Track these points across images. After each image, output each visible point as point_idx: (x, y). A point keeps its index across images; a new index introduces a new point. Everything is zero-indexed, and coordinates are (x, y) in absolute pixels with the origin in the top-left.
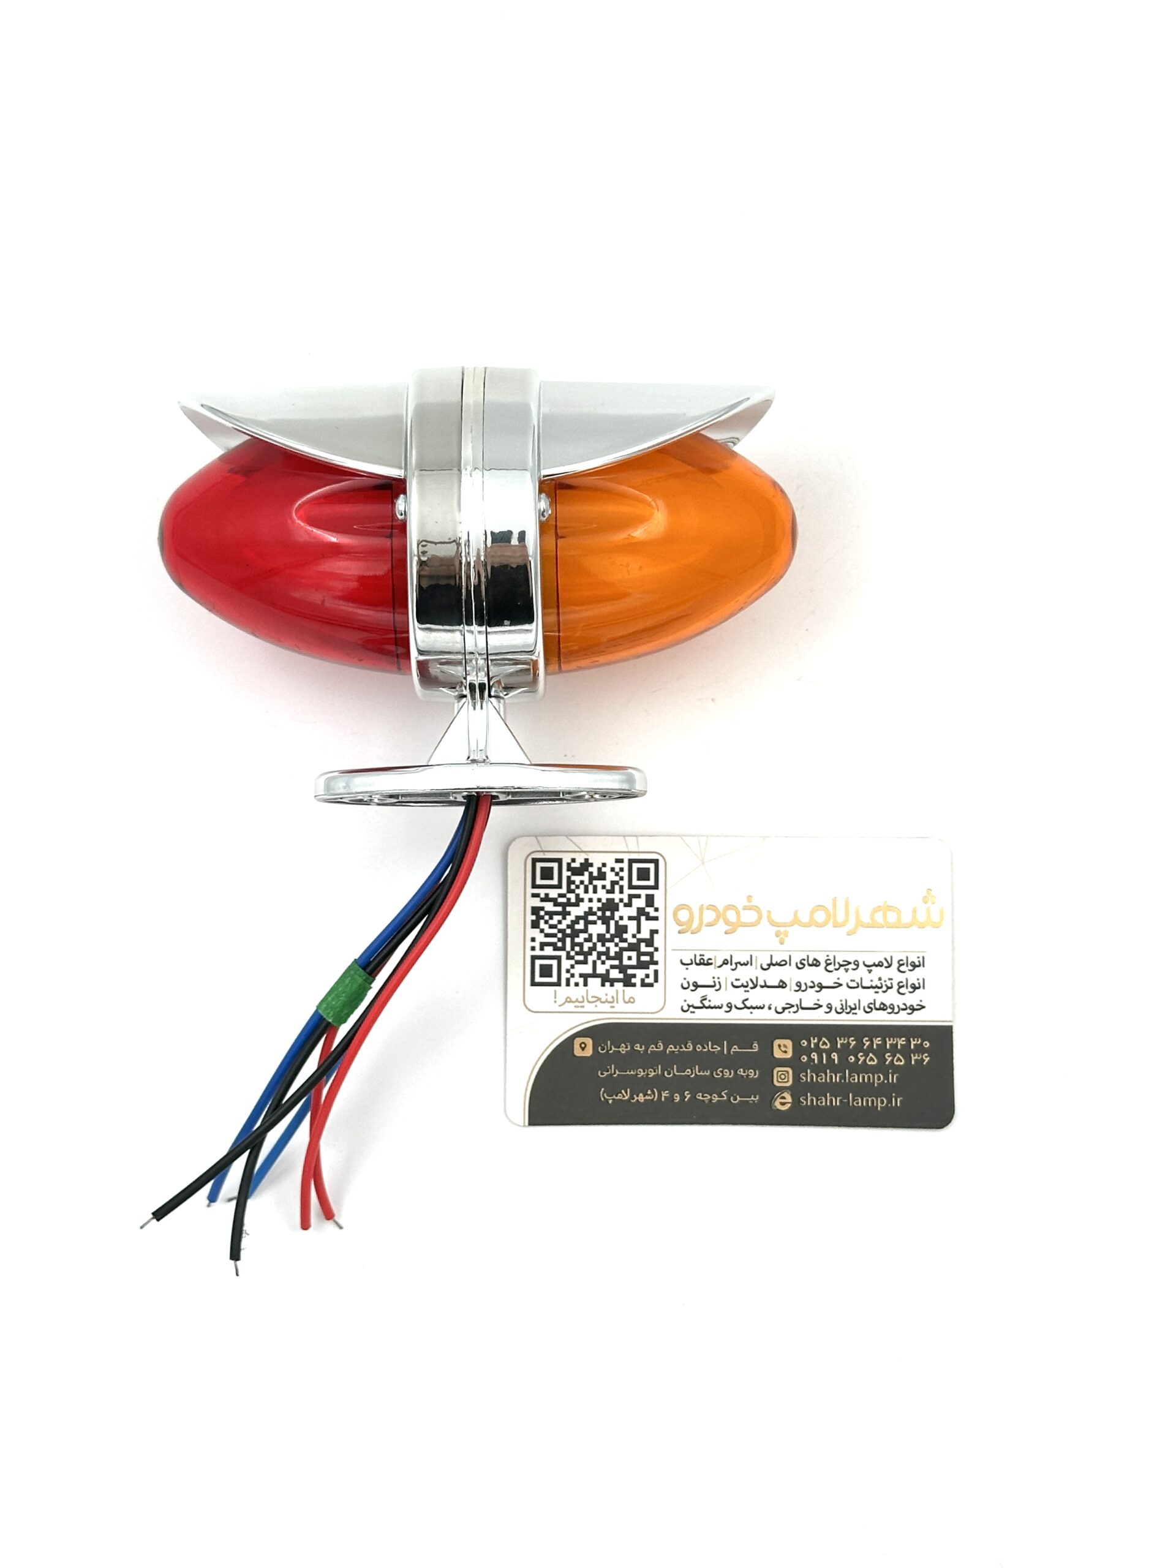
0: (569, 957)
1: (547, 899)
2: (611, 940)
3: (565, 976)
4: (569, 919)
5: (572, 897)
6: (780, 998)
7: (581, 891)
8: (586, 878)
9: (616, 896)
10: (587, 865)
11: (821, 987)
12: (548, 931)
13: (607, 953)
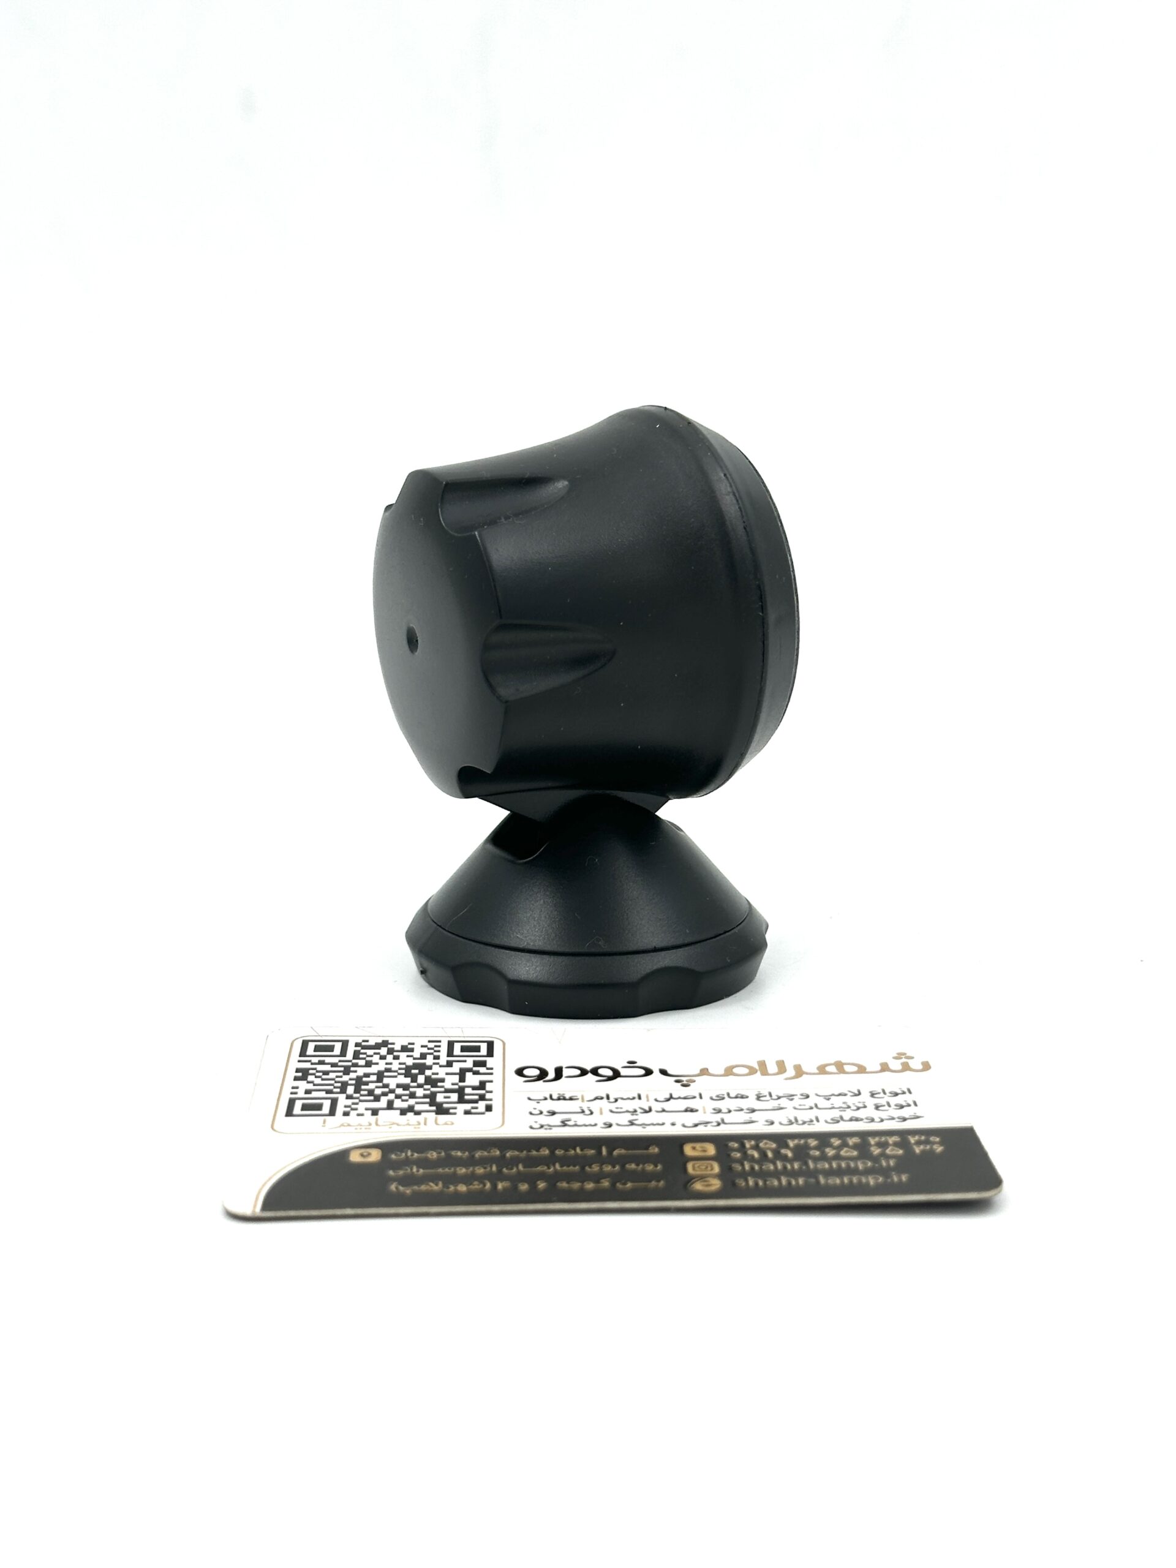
0: (349, 1097)
1: (321, 1063)
2: (420, 1086)
3: (340, 1109)
4: (353, 1075)
5: (362, 1062)
6: (691, 1118)
7: (376, 1059)
8: (383, 1051)
9: (429, 1060)
10: (385, 1043)
11: (753, 1111)
12: (318, 1081)
13: (412, 1095)
